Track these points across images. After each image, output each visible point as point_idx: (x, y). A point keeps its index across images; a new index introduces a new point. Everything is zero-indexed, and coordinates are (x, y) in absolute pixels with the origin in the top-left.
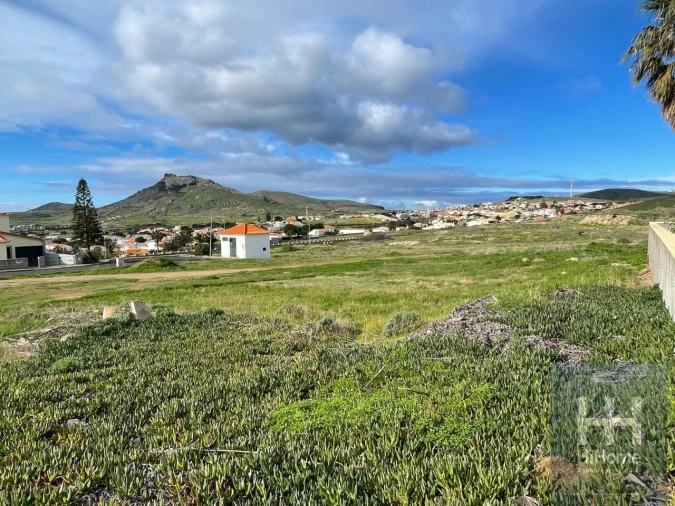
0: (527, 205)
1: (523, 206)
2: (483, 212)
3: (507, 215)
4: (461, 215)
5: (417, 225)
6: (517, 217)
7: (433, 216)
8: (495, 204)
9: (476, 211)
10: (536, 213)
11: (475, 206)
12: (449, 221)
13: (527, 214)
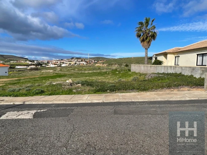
0: (77, 60)
1: (76, 60)
2: (64, 62)
3: (72, 63)
4: (58, 62)
5: (44, 65)
6: (76, 64)
7: (48, 63)
8: (67, 60)
9: (62, 61)
10: (80, 63)
11: (62, 60)
12: (55, 64)
13: (78, 63)
